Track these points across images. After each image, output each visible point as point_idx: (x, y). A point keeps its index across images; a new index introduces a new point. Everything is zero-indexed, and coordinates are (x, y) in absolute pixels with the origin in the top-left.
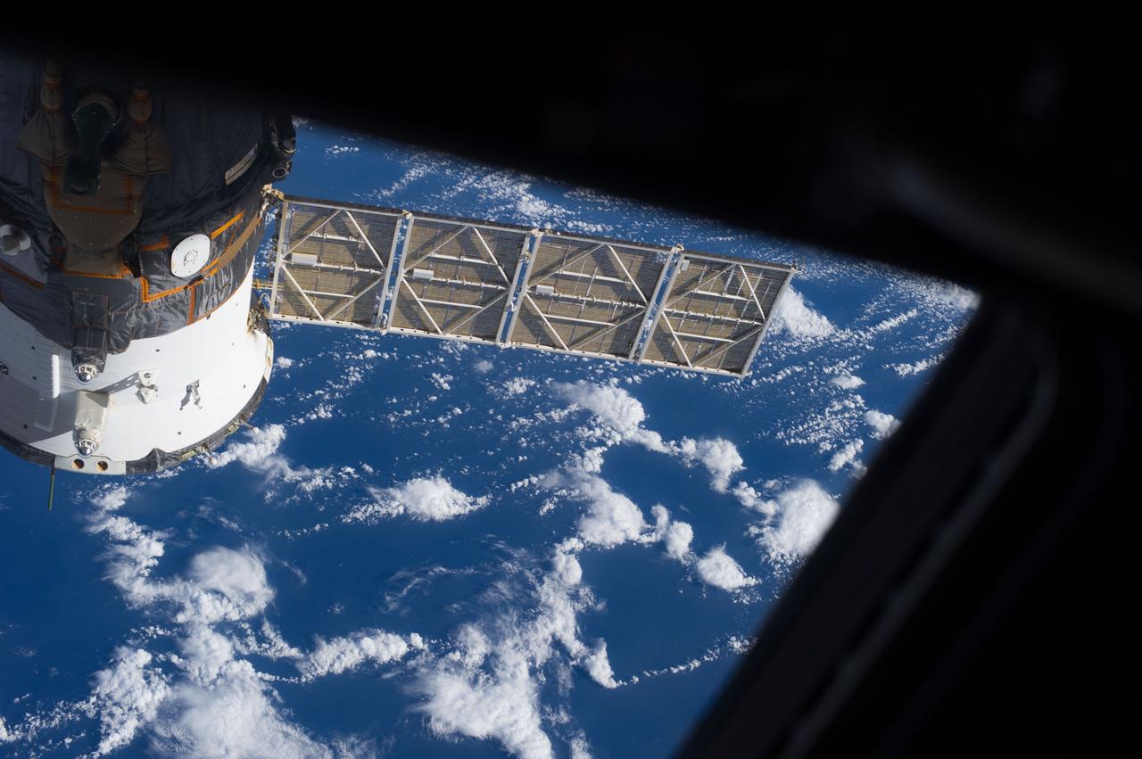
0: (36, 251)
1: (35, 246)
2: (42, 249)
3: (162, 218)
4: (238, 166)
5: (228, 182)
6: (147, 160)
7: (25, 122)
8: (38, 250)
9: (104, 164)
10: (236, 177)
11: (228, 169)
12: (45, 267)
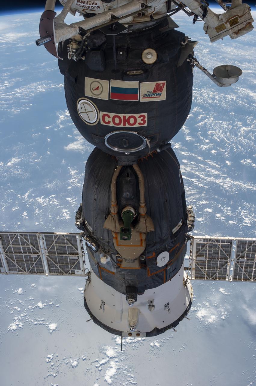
0: (112, 261)
1: (111, 260)
2: (114, 261)
3: (153, 247)
4: (176, 227)
5: (174, 233)
6: (146, 227)
7: (106, 219)
8: (113, 262)
9: (132, 230)
10: (176, 231)
11: (173, 229)
12: (115, 267)
